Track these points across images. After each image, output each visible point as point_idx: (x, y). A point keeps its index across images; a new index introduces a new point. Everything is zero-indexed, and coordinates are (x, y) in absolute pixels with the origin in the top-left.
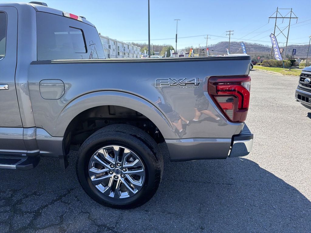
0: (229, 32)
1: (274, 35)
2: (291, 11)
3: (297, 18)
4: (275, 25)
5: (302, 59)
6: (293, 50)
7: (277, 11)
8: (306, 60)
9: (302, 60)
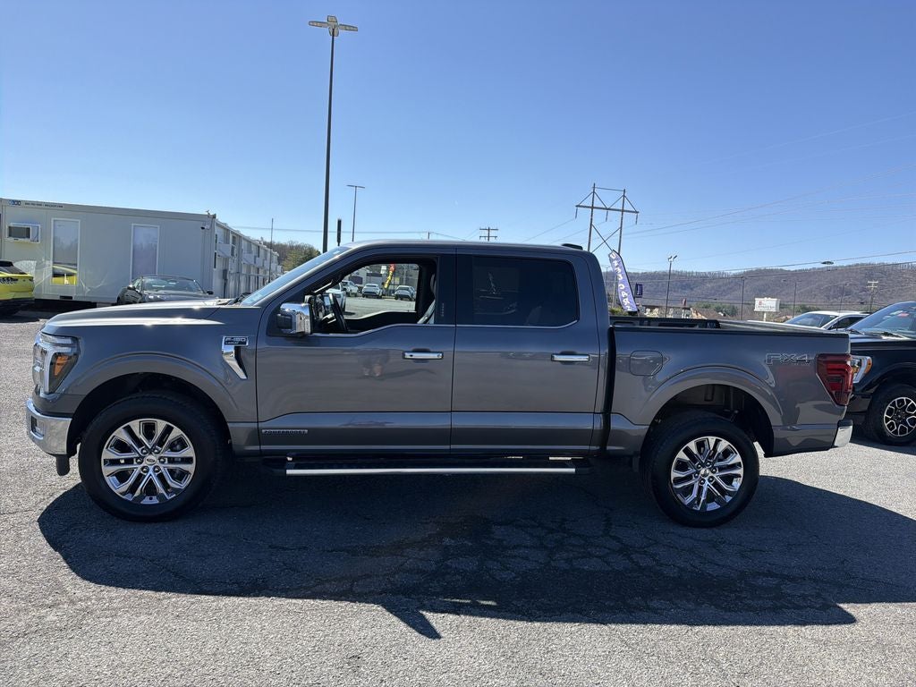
0: (487, 232)
1: (619, 254)
2: (624, 196)
3: (637, 212)
4: (591, 224)
5: (647, 307)
6: (637, 285)
7: (594, 192)
8: (656, 310)
9: (648, 310)
